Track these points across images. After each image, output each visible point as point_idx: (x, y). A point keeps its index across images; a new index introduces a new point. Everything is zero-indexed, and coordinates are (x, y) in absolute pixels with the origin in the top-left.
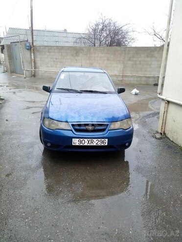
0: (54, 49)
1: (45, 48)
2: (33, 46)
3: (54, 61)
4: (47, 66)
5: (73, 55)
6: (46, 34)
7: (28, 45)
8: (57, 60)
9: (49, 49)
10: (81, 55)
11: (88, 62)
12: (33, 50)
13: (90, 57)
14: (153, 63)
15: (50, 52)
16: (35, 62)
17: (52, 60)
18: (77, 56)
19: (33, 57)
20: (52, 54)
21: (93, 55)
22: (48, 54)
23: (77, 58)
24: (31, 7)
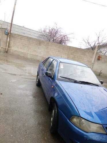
0: (25, 38)
1: (18, 36)
2: (10, 33)
3: (23, 45)
4: (18, 48)
5: (37, 44)
7: (7, 31)
8: (26, 45)
9: (21, 37)
10: (42, 45)
11: (46, 50)
12: (10, 36)
13: (48, 47)
14: (85, 58)
15: (21, 39)
16: (9, 43)
17: (22, 44)
18: (39, 45)
19: (8, 40)
20: (22, 40)
21: (50, 47)
22: (20, 40)
23: (39, 46)
24: (14, 9)
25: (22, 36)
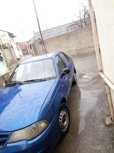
0: (55, 39)
2: (43, 41)
3: (56, 47)
4: (53, 51)
5: (66, 39)
6: (54, 29)
7: (40, 41)
8: (58, 45)
10: (71, 37)
11: (77, 40)
12: (43, 43)
13: (77, 37)
15: (52, 42)
16: (45, 50)
17: (54, 46)
18: (69, 39)
19: (44, 48)
20: (54, 42)
21: (80, 35)
22: (51, 43)
23: (69, 40)
25: (52, 39)
